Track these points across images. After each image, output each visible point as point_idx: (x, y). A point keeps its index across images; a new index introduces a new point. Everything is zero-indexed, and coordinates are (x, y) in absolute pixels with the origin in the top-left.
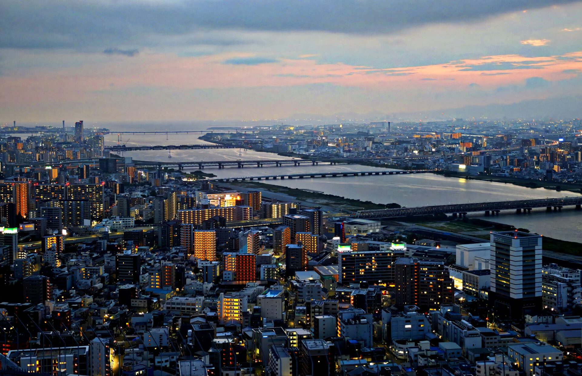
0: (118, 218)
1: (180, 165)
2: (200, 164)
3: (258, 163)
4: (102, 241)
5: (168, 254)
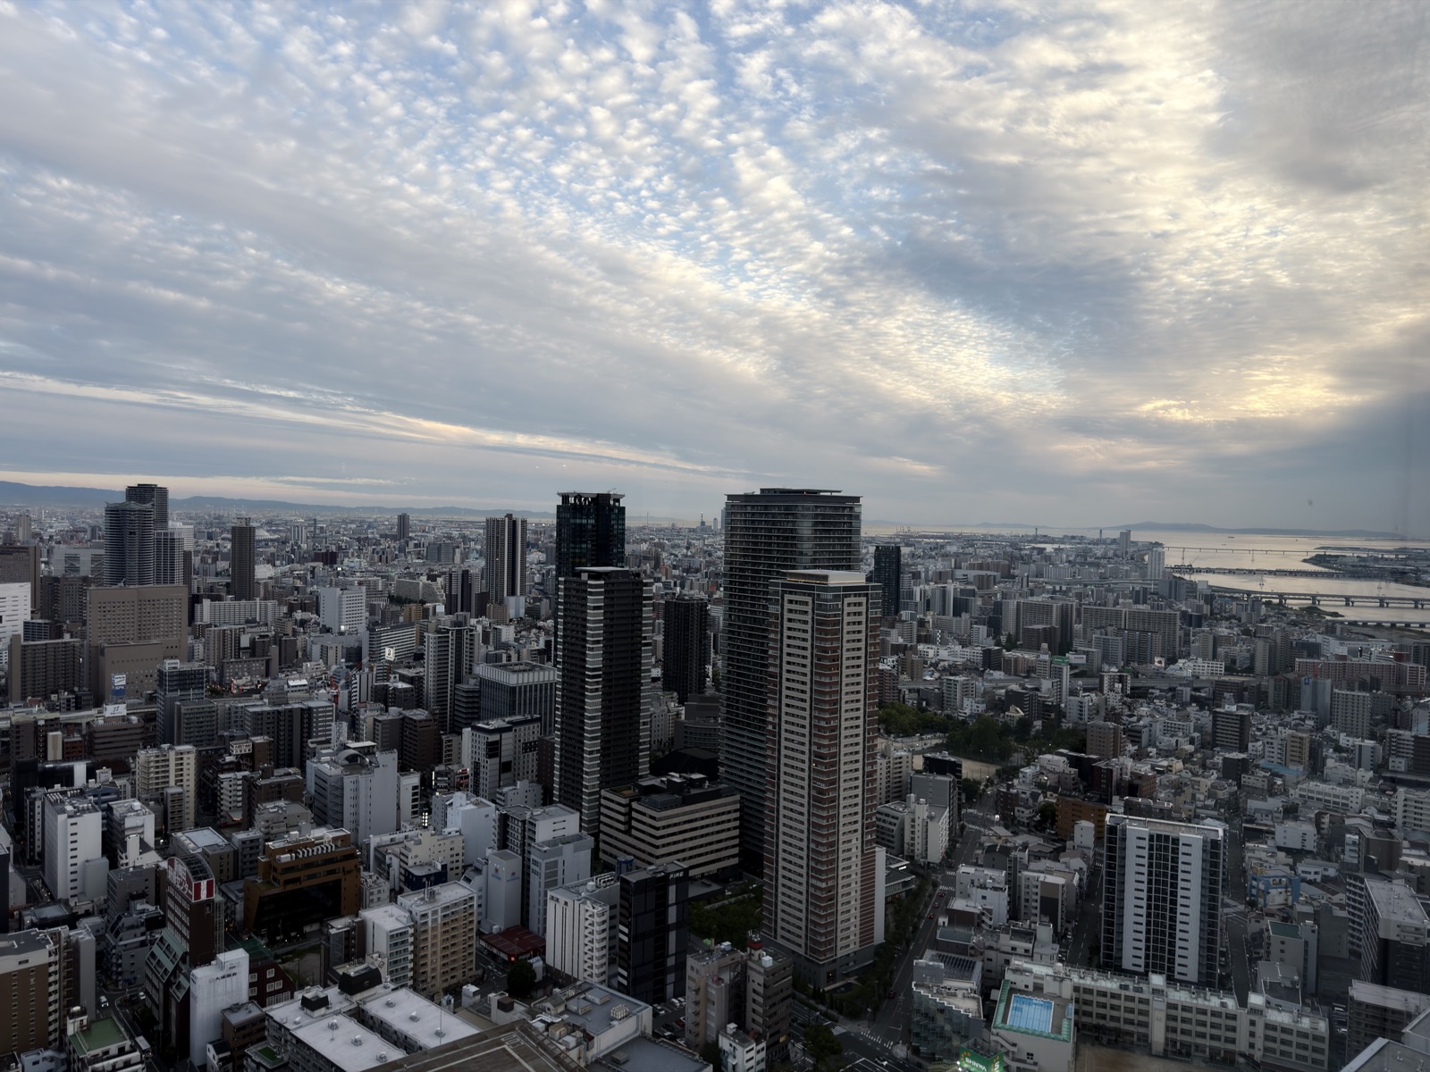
0: (1200, 660)
1: (1280, 596)
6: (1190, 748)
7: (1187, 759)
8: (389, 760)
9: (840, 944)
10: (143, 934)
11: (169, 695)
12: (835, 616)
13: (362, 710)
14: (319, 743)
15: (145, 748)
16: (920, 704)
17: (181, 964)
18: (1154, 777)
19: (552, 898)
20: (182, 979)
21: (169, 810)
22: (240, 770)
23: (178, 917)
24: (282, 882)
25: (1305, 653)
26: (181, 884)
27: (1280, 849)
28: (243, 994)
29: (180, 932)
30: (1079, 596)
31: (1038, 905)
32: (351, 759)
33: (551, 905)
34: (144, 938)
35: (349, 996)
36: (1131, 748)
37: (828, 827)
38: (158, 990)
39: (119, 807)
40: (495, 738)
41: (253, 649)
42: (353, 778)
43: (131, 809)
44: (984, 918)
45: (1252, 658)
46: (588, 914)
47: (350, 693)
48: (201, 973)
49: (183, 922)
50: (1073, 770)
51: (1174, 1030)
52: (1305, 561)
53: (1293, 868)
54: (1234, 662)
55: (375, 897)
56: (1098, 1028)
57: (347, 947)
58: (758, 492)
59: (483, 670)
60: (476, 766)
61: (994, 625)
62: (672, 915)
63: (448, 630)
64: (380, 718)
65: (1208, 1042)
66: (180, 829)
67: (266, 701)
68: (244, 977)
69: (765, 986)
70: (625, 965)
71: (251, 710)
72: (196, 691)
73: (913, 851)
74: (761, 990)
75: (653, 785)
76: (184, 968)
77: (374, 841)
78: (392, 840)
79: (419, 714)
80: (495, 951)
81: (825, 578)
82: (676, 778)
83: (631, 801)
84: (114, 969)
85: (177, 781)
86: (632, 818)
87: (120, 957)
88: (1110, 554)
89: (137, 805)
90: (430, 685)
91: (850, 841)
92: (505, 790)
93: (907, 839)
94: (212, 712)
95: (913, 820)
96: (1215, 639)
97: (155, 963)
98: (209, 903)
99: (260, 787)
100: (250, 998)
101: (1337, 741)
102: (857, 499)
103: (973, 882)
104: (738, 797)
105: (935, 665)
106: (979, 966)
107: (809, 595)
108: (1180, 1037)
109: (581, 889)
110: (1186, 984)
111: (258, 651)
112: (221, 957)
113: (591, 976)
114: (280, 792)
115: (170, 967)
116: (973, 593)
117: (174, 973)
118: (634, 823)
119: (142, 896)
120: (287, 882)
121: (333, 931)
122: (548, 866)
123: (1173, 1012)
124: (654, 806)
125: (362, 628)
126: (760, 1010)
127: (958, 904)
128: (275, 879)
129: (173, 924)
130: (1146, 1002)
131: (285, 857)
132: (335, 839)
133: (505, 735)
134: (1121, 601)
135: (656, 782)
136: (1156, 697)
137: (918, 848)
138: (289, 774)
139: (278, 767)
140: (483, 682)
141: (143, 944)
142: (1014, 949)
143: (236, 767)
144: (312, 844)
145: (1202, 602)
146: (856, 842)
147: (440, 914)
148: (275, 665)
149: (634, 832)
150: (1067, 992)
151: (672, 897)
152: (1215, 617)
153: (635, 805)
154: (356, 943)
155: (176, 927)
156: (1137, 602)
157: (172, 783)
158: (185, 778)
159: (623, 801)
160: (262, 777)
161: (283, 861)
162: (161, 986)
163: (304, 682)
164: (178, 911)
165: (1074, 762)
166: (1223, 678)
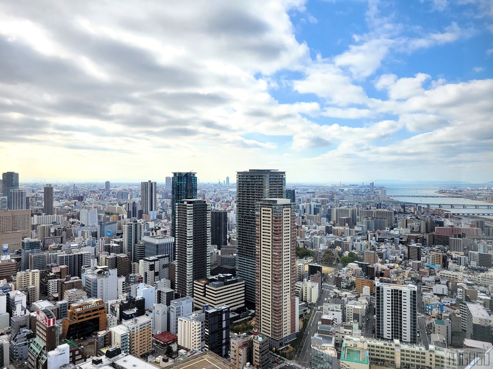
0: (401, 228)
1: (428, 205)
2: (440, 205)
3: (476, 206)
4: (396, 238)
5: (434, 249)
6: (401, 260)
7: (400, 263)
8: (114, 272)
9: (284, 333)
10: (25, 340)
11: (26, 251)
12: (280, 215)
13: (101, 254)
14: (86, 267)
15: (20, 271)
16: (304, 247)
17: (43, 350)
18: (389, 270)
19: (180, 320)
20: (44, 356)
21: (30, 294)
22: (56, 278)
23: (41, 333)
24: (77, 319)
25: (438, 225)
26: (42, 321)
27: (435, 294)
28: (68, 360)
29: (42, 339)
30: (357, 206)
31: (352, 316)
32: (99, 273)
33: (179, 323)
34: (26, 342)
35: (109, 359)
36: (379, 260)
37: (278, 291)
38: (34, 361)
39: (12, 294)
40: (153, 263)
41: (55, 233)
42: (101, 279)
43: (17, 294)
44: (334, 321)
45: (420, 227)
46: (194, 325)
47: (95, 248)
48: (51, 353)
49: (43, 335)
50: (360, 268)
51: (404, 359)
52: (435, 192)
53: (440, 301)
54: (413, 228)
55: (112, 323)
56: (377, 360)
57: (105, 342)
58: (248, 171)
59: (146, 239)
60: (146, 274)
61: (329, 218)
62: (224, 325)
63: (132, 224)
64: (108, 257)
65: (415, 363)
66: (34, 301)
67: (64, 252)
68: (68, 354)
69: (260, 348)
70: (208, 343)
71: (59, 256)
72: (37, 249)
73: (306, 299)
74: (258, 350)
75: (213, 279)
76: (44, 352)
77: (110, 302)
78: (117, 302)
79: (122, 256)
80: (158, 341)
81: (276, 201)
82: (221, 275)
83: (205, 285)
84: (15, 354)
85: (32, 283)
86: (205, 291)
87: (17, 349)
88: (367, 191)
89: (19, 292)
90: (125, 245)
91: (286, 296)
92: (157, 282)
93: (304, 295)
94: (44, 257)
95: (306, 288)
96: (406, 220)
97: (32, 351)
98: (53, 327)
99: (66, 284)
100: (70, 362)
101: (452, 256)
102: (284, 173)
103: (329, 309)
104: (244, 282)
105: (309, 232)
106: (334, 338)
107: (270, 208)
108: (406, 362)
109: (190, 316)
110: (407, 343)
111: (57, 233)
112: (59, 347)
113: (195, 348)
114: (73, 286)
115: (39, 352)
116: (320, 206)
117: (40, 354)
118: (207, 293)
119: (24, 326)
120: (79, 319)
121: (99, 336)
122: (177, 309)
123: (403, 353)
124: (214, 286)
125: (97, 225)
126: (258, 357)
127: (325, 317)
128: (74, 318)
129: (39, 336)
130: (393, 349)
131: (78, 310)
132: (97, 302)
133: (156, 262)
134: (372, 208)
135: (214, 277)
136: (387, 242)
137: (308, 298)
138: (76, 279)
139: (72, 276)
140: (146, 243)
141: (26, 344)
142: (345, 332)
143: (54, 277)
144: (88, 304)
145: (400, 208)
146: (289, 296)
147: (139, 328)
148: (64, 239)
149: (207, 296)
150: (366, 347)
151: (224, 318)
152: (405, 213)
153: (207, 286)
154: (108, 340)
155: (40, 337)
156: (377, 208)
157: (31, 284)
158: (35, 282)
159: (202, 285)
160: (66, 281)
161: (77, 311)
162: (35, 359)
163: (77, 245)
164: (41, 331)
165: (360, 265)
166: (410, 235)
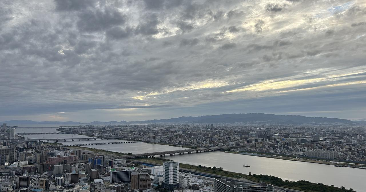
0: (21, 161)
4: (13, 171)
6: (12, 189)
45: (36, 159)
54: (31, 161)
96: (26, 155)
101: (54, 179)
136: (4, 175)
156: (4, 146)
